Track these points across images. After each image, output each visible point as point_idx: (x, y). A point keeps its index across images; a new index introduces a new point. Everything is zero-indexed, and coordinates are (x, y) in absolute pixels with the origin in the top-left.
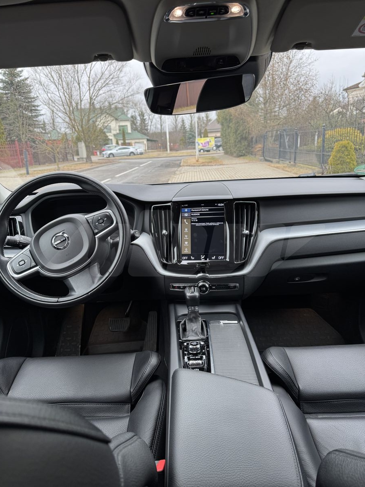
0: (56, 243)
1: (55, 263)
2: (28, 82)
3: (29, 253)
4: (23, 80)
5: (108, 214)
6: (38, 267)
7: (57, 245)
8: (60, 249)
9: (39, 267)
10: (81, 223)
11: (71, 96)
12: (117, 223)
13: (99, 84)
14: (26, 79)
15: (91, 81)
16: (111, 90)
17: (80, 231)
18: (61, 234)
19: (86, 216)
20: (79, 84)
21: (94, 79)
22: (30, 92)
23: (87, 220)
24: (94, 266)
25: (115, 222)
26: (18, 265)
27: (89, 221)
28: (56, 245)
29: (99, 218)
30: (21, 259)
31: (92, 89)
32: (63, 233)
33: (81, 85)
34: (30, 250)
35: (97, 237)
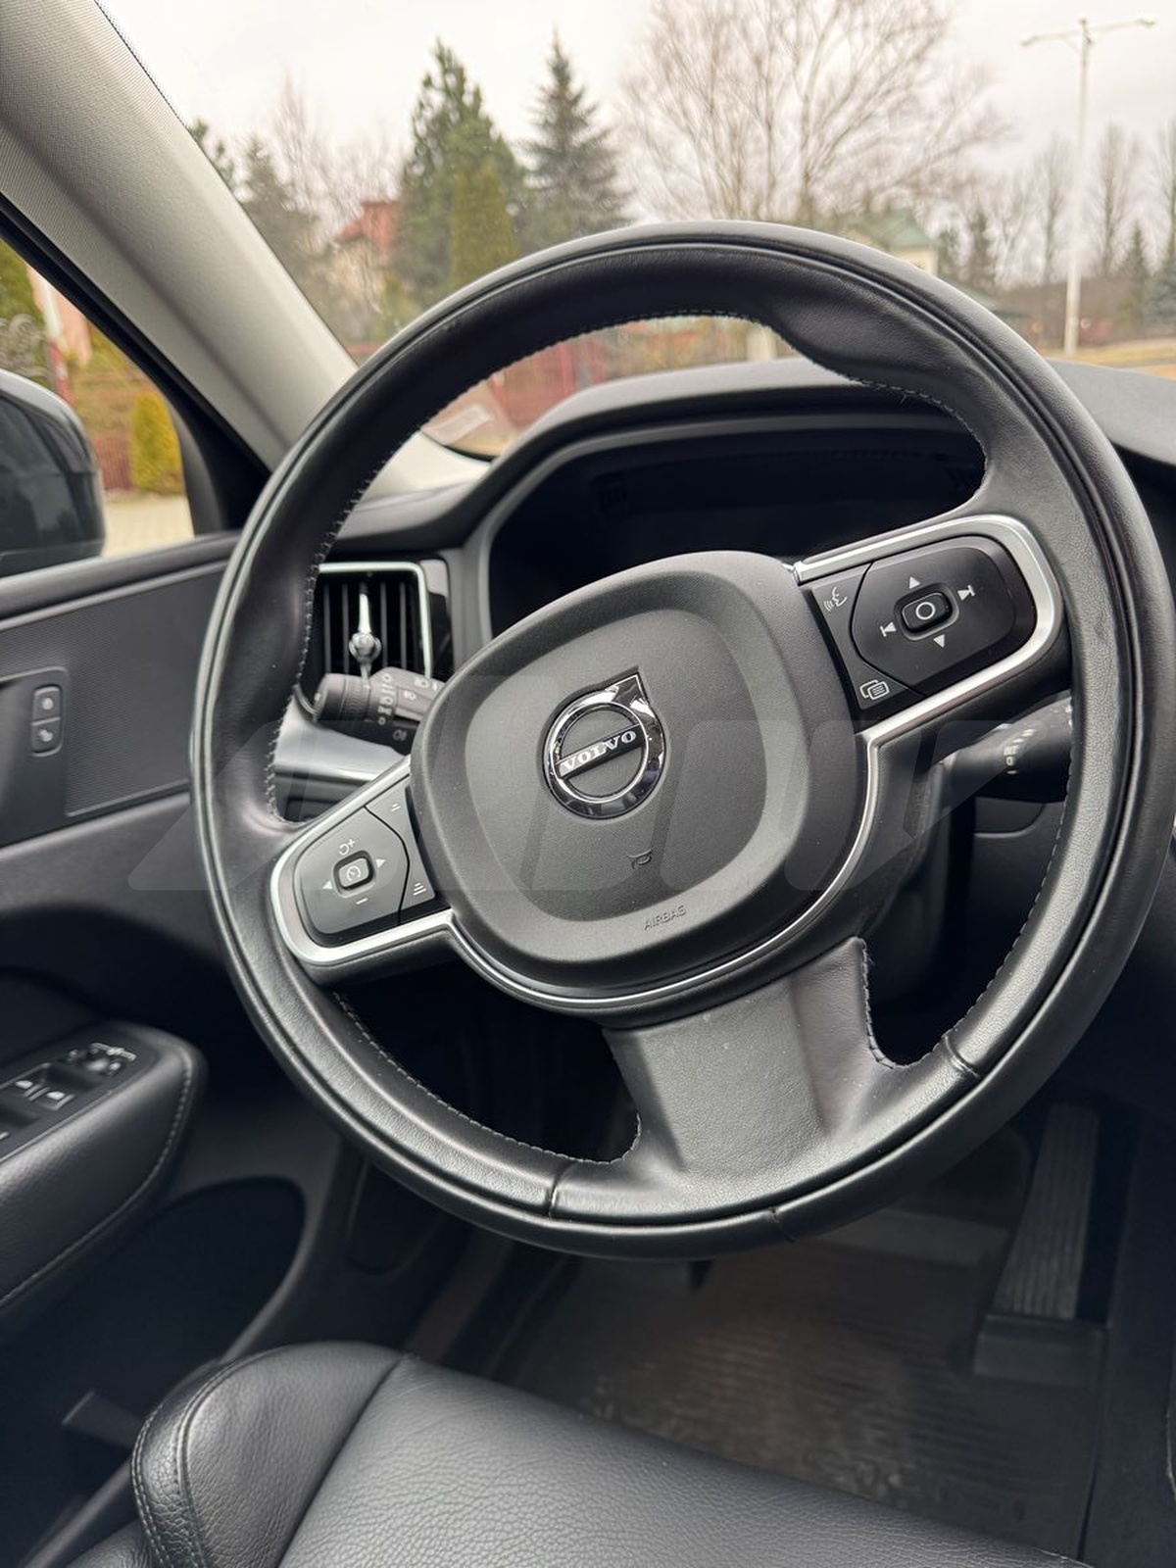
0: (568, 766)
1: (550, 912)
2: (610, 142)
3: (400, 808)
4: (594, 140)
5: (989, 549)
6: (449, 912)
7: (578, 782)
8: (597, 808)
9: (454, 921)
10: (759, 614)
11: (739, 175)
12: (1067, 626)
13: (840, 121)
14: (605, 134)
15: (814, 108)
16: (878, 141)
17: (749, 685)
18: (606, 697)
19: (803, 568)
20: (769, 127)
21: (823, 104)
22: (612, 174)
23: (810, 597)
24: (834, 966)
25: (1046, 623)
26: (329, 886)
27: (827, 607)
28: (567, 778)
29: (914, 583)
30: (349, 847)
31: (813, 142)
32: (629, 693)
33: (777, 134)
34: (407, 791)
35: (880, 744)
